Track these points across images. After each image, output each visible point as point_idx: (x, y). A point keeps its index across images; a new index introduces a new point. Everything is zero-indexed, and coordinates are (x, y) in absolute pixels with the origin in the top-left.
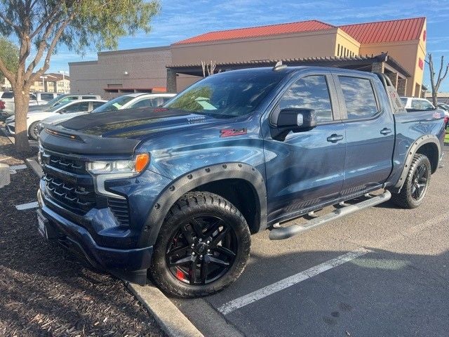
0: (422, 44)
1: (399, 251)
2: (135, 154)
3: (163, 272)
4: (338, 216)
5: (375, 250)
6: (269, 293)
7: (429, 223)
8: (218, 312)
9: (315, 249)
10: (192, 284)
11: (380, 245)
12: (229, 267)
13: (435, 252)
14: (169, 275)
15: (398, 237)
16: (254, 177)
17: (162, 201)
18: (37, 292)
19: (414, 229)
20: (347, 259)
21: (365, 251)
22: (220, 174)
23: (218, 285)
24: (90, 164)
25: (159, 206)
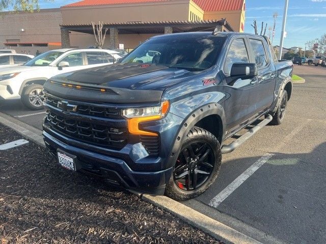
0: (243, 12)
1: (289, 153)
2: (161, 101)
3: (172, 184)
4: (252, 134)
5: (276, 153)
6: (234, 190)
7: (293, 133)
8: (210, 206)
9: (240, 157)
10: (188, 190)
11: (276, 150)
12: (209, 176)
13: (308, 150)
14: (175, 186)
15: (283, 144)
16: (222, 113)
17: (180, 135)
18: (75, 212)
19: (288, 138)
20: (264, 161)
21: (270, 155)
22: (208, 112)
23: (203, 189)
24: (124, 111)
25: (179, 138)
